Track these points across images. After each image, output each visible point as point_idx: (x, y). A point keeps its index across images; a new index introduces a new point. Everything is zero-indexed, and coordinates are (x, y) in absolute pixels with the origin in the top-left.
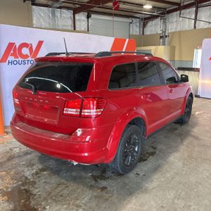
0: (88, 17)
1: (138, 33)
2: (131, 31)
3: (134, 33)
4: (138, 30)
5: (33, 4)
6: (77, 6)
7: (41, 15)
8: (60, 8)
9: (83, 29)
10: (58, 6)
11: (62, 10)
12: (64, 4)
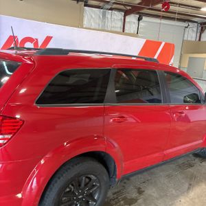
0: (139, 19)
1: (194, 39)
2: (186, 36)
3: (189, 39)
4: (194, 35)
5: (85, 5)
6: (128, 8)
7: (91, 16)
8: (111, 9)
9: (132, 32)
10: (109, 7)
11: (113, 12)
12: (115, 6)
